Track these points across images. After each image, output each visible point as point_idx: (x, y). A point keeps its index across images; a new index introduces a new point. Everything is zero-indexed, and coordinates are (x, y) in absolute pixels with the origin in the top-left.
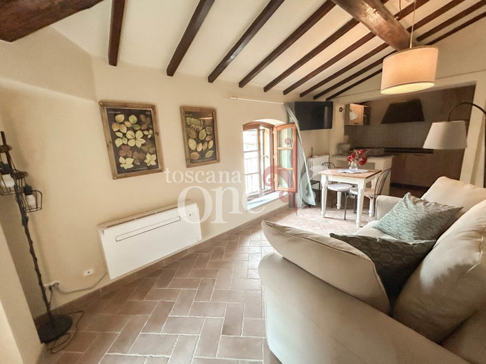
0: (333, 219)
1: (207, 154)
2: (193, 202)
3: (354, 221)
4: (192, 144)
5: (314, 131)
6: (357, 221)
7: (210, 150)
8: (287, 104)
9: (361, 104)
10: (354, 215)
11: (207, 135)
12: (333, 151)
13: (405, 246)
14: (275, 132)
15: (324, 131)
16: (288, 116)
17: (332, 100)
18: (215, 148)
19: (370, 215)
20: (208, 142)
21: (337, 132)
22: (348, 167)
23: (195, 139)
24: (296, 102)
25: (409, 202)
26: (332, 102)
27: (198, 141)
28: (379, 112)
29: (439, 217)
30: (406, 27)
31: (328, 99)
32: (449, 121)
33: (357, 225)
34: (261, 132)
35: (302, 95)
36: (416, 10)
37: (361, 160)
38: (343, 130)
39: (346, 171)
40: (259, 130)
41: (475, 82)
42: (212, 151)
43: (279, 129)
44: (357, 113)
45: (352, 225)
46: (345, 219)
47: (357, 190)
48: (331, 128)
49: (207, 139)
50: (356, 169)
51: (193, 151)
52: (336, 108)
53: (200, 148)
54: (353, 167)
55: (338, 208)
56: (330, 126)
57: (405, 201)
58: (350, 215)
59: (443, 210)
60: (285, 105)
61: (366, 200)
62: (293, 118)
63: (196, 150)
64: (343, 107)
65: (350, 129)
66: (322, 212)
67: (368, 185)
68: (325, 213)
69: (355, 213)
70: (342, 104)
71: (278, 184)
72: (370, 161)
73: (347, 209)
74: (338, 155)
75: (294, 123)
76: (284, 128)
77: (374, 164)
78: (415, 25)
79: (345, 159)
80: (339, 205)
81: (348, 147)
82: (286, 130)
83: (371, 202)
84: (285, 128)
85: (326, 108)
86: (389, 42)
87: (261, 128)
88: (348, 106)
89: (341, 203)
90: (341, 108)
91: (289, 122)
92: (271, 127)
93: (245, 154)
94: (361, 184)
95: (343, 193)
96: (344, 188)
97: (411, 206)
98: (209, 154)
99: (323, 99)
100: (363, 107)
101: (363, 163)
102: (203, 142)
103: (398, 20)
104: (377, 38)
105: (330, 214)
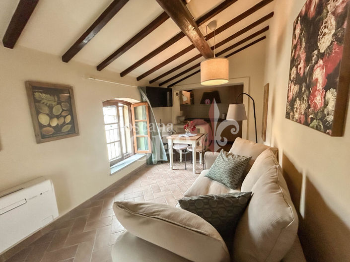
0: (178, 170)
1: (63, 128)
2: (46, 179)
3: (191, 170)
4: (44, 119)
5: (161, 108)
6: (194, 170)
7: (67, 124)
8: (140, 88)
9: (189, 91)
10: (191, 165)
11: (63, 110)
12: (175, 121)
13: (233, 199)
14: (132, 109)
15: (168, 108)
16: (142, 97)
17: (171, 87)
18: (74, 122)
19: (201, 164)
20: (65, 117)
21: (176, 109)
22: (184, 133)
23: (48, 115)
24: (147, 87)
25: (224, 156)
26: (171, 89)
27: (51, 116)
28: (199, 97)
29: (241, 164)
30: (210, 47)
31: (168, 87)
32: (237, 103)
33: (194, 172)
34: (120, 109)
35: (151, 82)
36: (215, 36)
37: (192, 127)
38: (179, 107)
39: (184, 135)
40: (118, 107)
41: (243, 83)
42: (70, 126)
43: (135, 106)
44: (186, 96)
45: (190, 172)
46: (186, 169)
47: (191, 148)
48: (172, 106)
49: (64, 114)
50: (190, 134)
51: (45, 126)
52: (174, 93)
53: (55, 123)
54: (188, 133)
55: (181, 161)
56: (171, 105)
57: (221, 155)
58: (189, 166)
59: (243, 160)
60: (138, 88)
61: (198, 154)
62: (145, 98)
63: (49, 125)
64: (178, 92)
65: (183, 106)
66: (171, 166)
67: (198, 144)
68: (173, 166)
69: (192, 163)
70: (178, 90)
71: (138, 148)
72: (197, 127)
73: (187, 160)
74: (178, 124)
75: (146, 102)
76: (139, 106)
77: (199, 129)
78: (215, 46)
79: (182, 127)
80: (181, 159)
81: (183, 118)
82: (141, 107)
83: (201, 155)
84: (141, 105)
85: (168, 93)
86: (203, 53)
87: (120, 104)
88: (181, 92)
89: (182, 157)
90: (177, 93)
91: (142, 101)
92: (129, 104)
93: (106, 126)
94: (194, 144)
95: (183, 151)
96: (183, 147)
97: (225, 158)
98: (66, 129)
99: (165, 86)
100: (189, 93)
101: (193, 130)
102: (58, 117)
103: (206, 40)
104: (195, 49)
105: (176, 166)
